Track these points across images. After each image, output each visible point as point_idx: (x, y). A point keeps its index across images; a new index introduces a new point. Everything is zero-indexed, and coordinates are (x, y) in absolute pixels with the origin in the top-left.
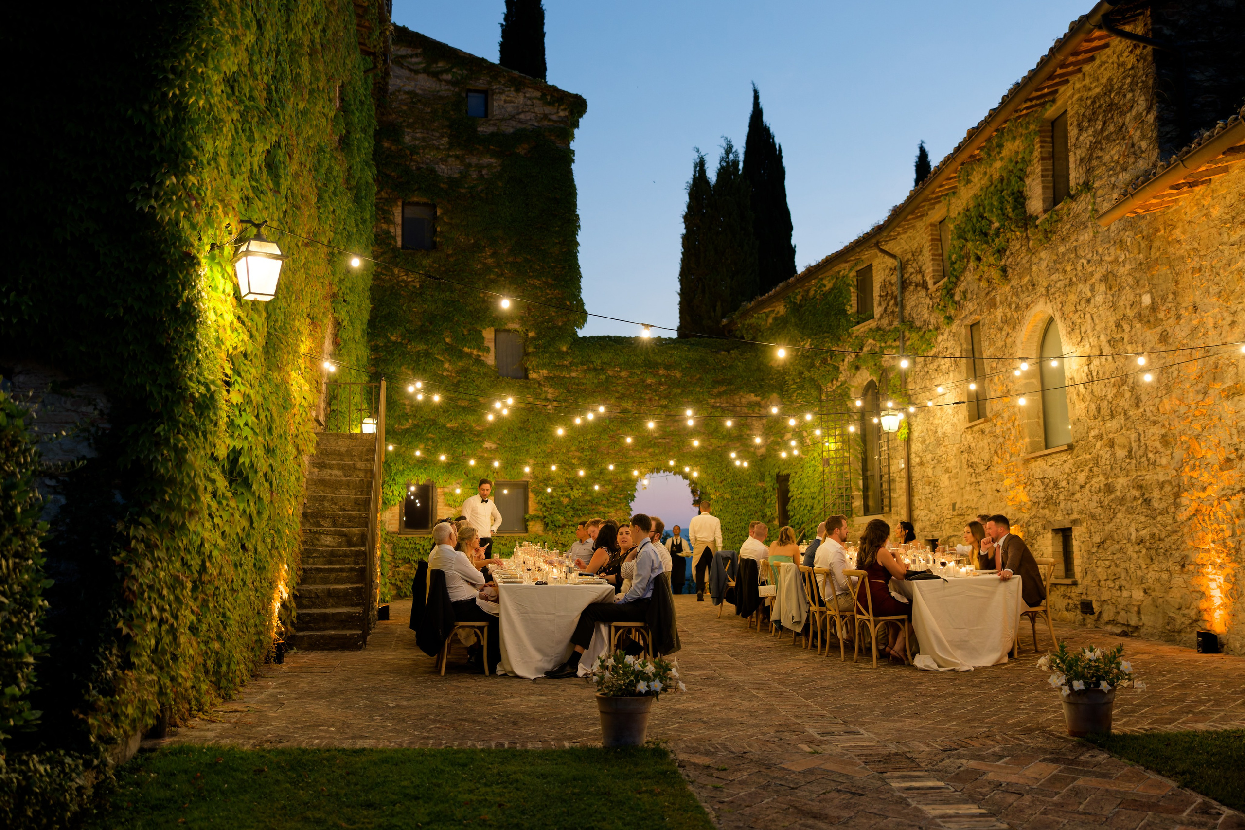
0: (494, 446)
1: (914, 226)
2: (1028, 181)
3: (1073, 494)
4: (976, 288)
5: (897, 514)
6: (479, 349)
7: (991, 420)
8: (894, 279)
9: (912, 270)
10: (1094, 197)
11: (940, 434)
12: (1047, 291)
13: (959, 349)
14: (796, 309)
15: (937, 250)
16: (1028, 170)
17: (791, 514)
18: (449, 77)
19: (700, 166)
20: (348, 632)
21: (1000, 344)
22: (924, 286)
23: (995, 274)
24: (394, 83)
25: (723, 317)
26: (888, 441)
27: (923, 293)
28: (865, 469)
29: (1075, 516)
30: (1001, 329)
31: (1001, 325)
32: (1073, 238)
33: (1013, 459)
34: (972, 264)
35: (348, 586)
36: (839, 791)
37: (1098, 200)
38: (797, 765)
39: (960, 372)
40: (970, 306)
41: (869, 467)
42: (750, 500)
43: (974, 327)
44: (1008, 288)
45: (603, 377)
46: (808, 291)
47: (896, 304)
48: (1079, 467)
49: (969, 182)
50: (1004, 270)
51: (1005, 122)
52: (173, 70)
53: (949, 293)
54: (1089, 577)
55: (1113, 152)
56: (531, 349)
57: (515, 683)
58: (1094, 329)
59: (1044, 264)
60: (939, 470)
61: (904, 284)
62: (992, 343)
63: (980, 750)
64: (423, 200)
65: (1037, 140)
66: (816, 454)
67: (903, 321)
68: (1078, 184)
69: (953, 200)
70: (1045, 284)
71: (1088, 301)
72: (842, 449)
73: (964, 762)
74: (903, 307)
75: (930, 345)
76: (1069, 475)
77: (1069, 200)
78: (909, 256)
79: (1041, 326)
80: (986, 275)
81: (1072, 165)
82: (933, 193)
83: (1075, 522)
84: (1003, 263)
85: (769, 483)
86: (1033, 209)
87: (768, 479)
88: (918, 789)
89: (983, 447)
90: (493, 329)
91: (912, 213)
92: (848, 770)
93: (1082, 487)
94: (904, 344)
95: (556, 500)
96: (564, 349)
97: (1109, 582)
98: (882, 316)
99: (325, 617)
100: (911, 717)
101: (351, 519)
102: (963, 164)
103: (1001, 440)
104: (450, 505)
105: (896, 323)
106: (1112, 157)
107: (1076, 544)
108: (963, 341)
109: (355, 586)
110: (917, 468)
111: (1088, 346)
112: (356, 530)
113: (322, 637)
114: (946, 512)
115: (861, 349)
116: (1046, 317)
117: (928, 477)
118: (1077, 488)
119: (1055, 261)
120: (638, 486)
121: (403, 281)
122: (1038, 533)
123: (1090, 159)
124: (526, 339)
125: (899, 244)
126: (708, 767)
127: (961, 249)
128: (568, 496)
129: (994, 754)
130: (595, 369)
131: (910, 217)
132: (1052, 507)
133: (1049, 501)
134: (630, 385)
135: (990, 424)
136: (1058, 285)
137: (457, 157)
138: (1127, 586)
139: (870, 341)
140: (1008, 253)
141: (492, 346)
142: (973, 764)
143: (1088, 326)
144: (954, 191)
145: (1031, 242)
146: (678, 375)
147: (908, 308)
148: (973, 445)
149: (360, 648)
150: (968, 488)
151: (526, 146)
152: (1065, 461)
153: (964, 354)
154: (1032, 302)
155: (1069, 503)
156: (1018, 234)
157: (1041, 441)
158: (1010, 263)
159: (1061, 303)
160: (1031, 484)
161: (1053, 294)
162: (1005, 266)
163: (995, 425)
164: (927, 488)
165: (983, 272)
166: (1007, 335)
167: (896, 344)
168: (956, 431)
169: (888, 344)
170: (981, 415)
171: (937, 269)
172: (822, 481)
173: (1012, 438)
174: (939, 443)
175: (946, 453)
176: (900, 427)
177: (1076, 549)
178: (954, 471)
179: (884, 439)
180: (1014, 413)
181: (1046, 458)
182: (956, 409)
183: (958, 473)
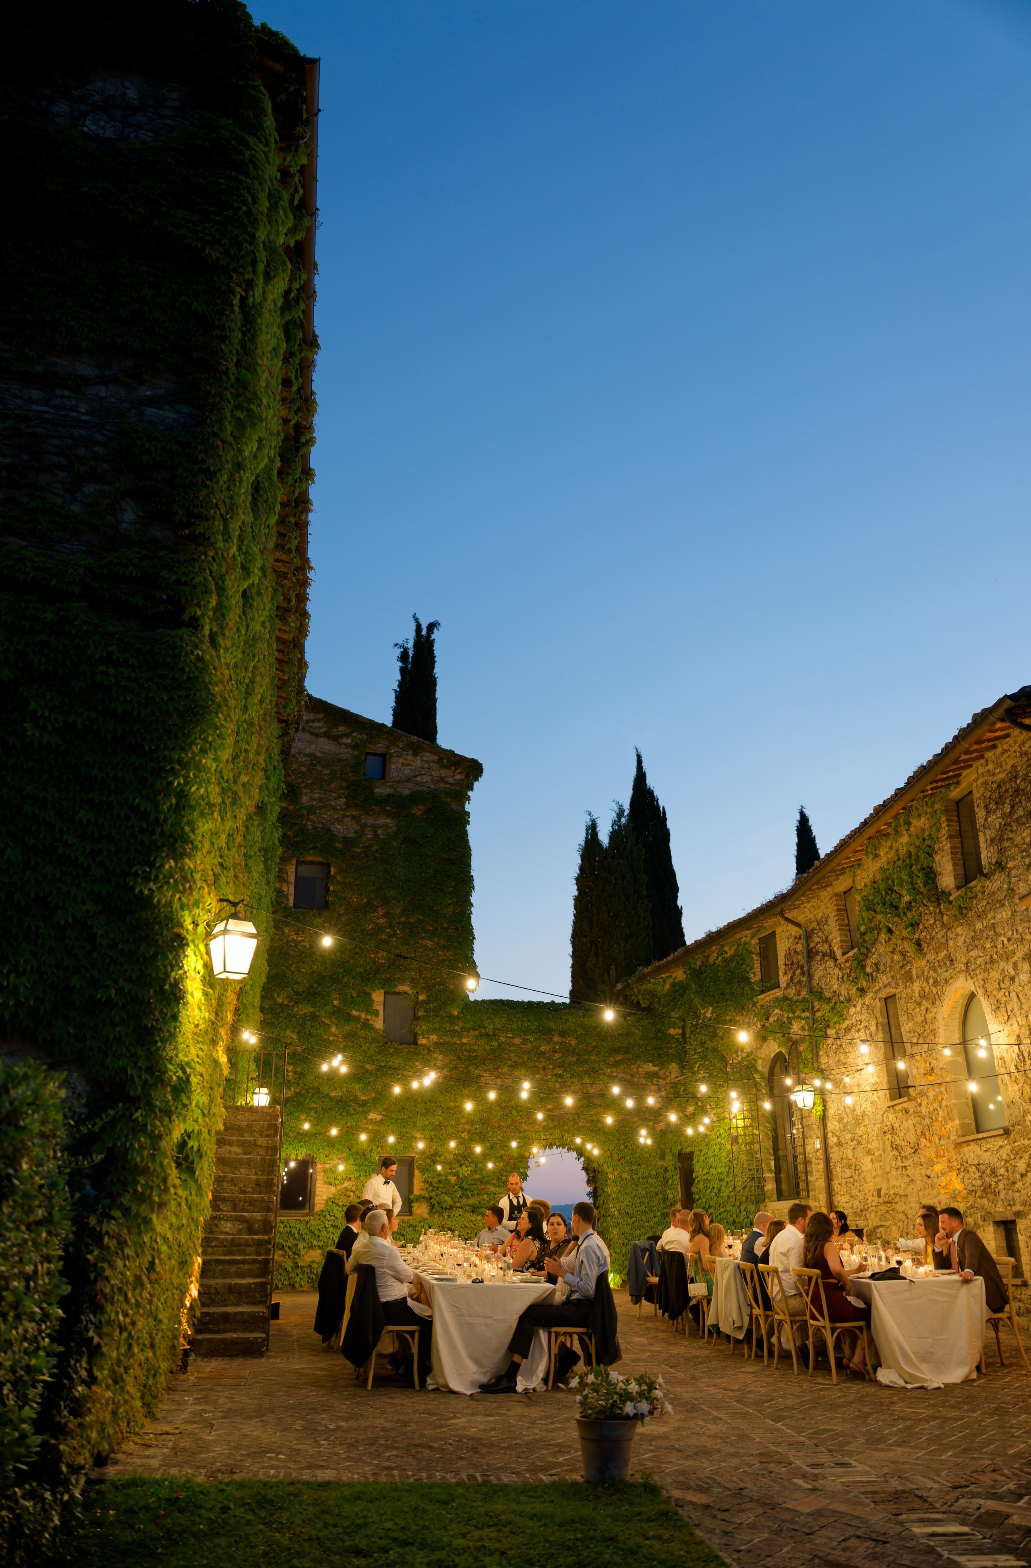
0: (379, 1117)
1: (818, 897)
2: (937, 858)
3: (1015, 1183)
4: (889, 961)
5: (816, 1199)
6: (367, 1012)
7: (915, 1099)
8: (799, 947)
9: (819, 940)
10: (1009, 876)
11: (859, 1112)
12: (967, 967)
13: (873, 1023)
14: (697, 975)
15: (843, 920)
16: (936, 847)
17: (697, 1197)
18: (349, 741)
19: (592, 828)
20: (251, 1336)
21: (920, 1019)
22: (832, 956)
23: (907, 947)
24: (297, 746)
25: (618, 981)
26: (802, 1119)
27: (831, 963)
28: (776, 1148)
29: (1018, 1208)
30: (919, 1004)
31: (919, 999)
32: (990, 916)
33: (942, 1142)
34: (883, 936)
35: (251, 1281)
36: (859, 1537)
37: (1013, 880)
38: (805, 1506)
40: (884, 979)
41: (781, 1145)
42: (650, 1180)
43: (889, 1000)
44: (923, 963)
45: (495, 1044)
46: (708, 957)
47: (803, 974)
48: (1018, 1153)
49: (876, 856)
50: (919, 944)
51: (913, 800)
52: (180, 762)
53: (861, 964)
55: (1024, 834)
56: (421, 1013)
57: (453, 1400)
58: (1021, 1008)
59: (961, 940)
60: (861, 1152)
61: (811, 954)
62: (910, 1017)
63: (993, 1487)
64: (318, 859)
65: (944, 818)
66: (722, 1131)
67: (811, 991)
68: (990, 863)
69: (858, 872)
70: (964, 960)
71: (1012, 979)
72: (751, 1126)
73: (982, 1502)
74: (810, 977)
75: (842, 1017)
76: (1007, 1161)
77: (983, 878)
78: (815, 925)
79: (962, 1002)
80: (900, 948)
81: (982, 845)
82: (839, 865)
83: (1018, 1214)
84: (917, 936)
85: (670, 1162)
86: (944, 885)
87: (670, 1157)
88: (943, 1535)
89: (908, 1129)
90: (382, 991)
91: (817, 883)
92: (858, 1511)
93: (1022, 1175)
94: (814, 1015)
95: (443, 1178)
96: (456, 1013)
98: (788, 986)
99: (225, 1317)
100: (900, 1446)
101: (252, 1202)
102: (869, 838)
103: (928, 1121)
104: (330, 1183)
105: (804, 994)
106: (1023, 839)
107: (1020, 1238)
108: (878, 1015)
109: (258, 1280)
110: (835, 1149)
111: (1016, 1025)
112: (258, 1216)
113: (223, 1341)
114: (871, 1198)
115: (767, 1019)
116: (967, 992)
117: (848, 1159)
118: (1019, 1176)
119: (972, 937)
120: (531, 1163)
121: (293, 940)
123: (1001, 840)
124: (417, 1004)
125: (803, 913)
126: (707, 1507)
127: (871, 921)
128: (456, 1175)
129: (1011, 1492)
130: (487, 1035)
131: (815, 887)
132: (992, 1197)
133: (988, 1190)
134: (523, 1053)
135: (914, 1104)
136: (978, 962)
137: (353, 817)
139: (778, 1011)
140: (921, 927)
141: (381, 1009)
142: (991, 1505)
143: (1014, 1004)
144: (859, 864)
145: (945, 918)
146: (573, 1043)
147: (816, 978)
148: (896, 1125)
149: (262, 1355)
150: (894, 1173)
151: (422, 807)
152: (1001, 1147)
153: (880, 1028)
154: (951, 978)
155: (1010, 1192)
156: (931, 908)
157: (971, 1121)
158: (925, 937)
159: (983, 980)
160: (966, 1170)
161: (974, 970)
162: (919, 939)
163: (920, 1105)
164: (848, 1171)
165: (896, 945)
166: (926, 1010)
167: (804, 1015)
168: (877, 1109)
169: (796, 1014)
170: (904, 1093)
171: (845, 939)
172: (730, 1161)
173: (940, 1119)
174: (858, 1121)
175: (866, 1133)
176: (815, 1103)
177: (1022, 1245)
178: (878, 1153)
179: (798, 1116)
180: (941, 1093)
181: (979, 1142)
182: (875, 1085)
183: (882, 1155)
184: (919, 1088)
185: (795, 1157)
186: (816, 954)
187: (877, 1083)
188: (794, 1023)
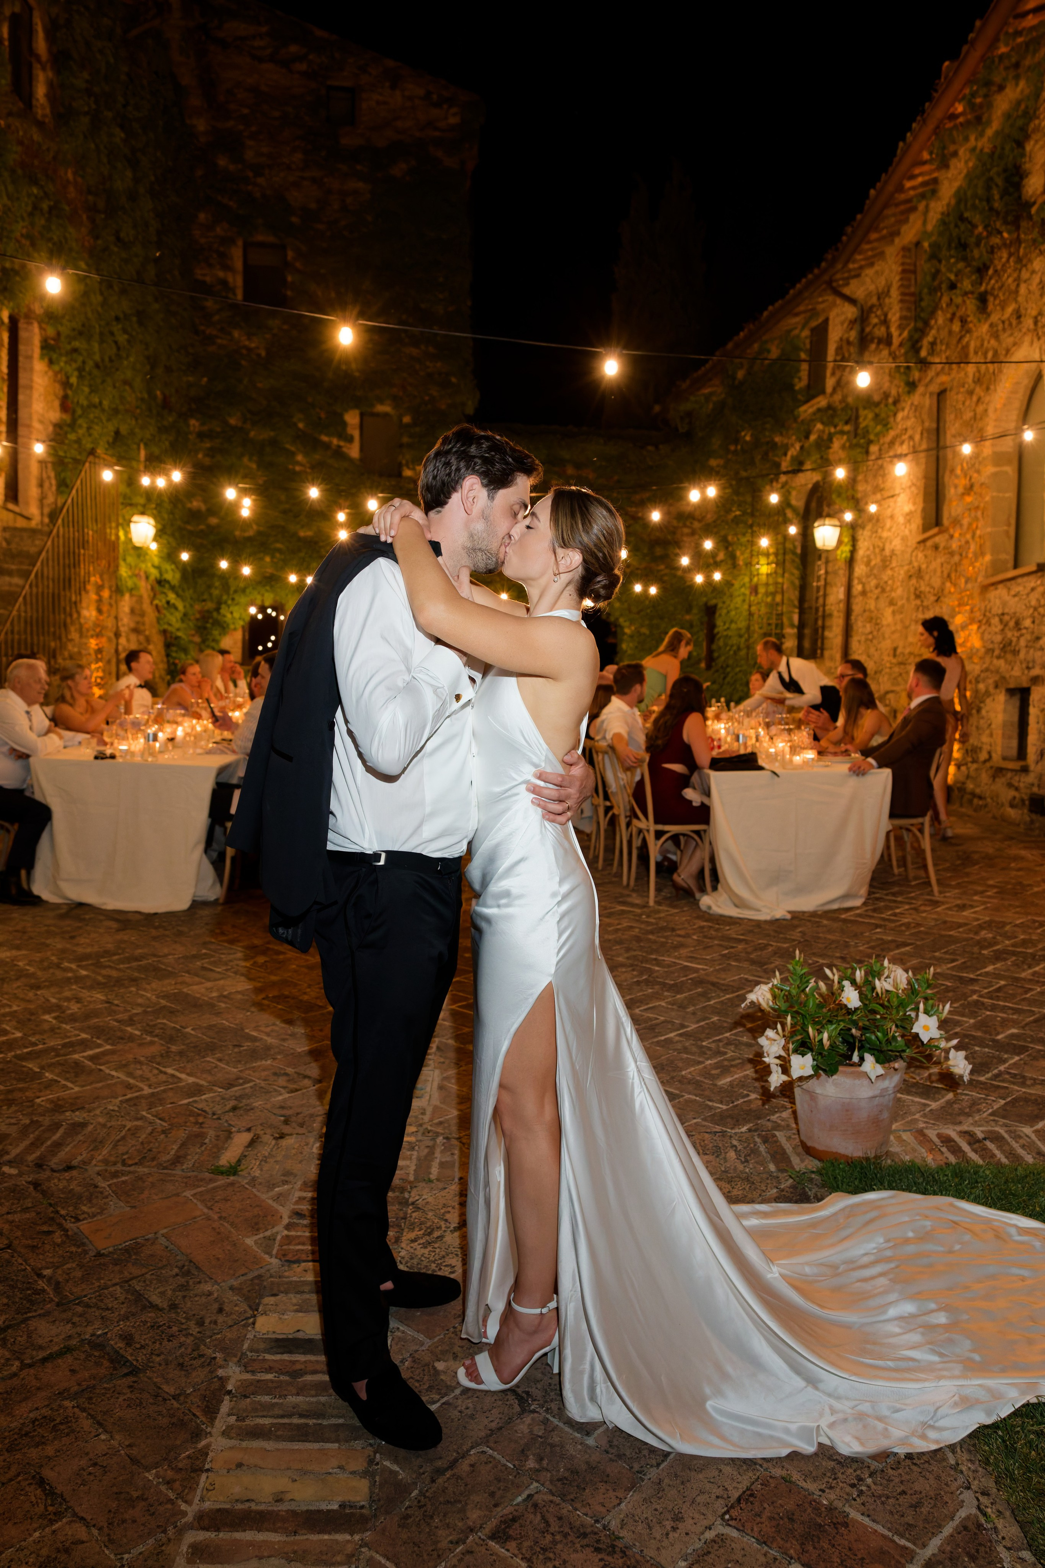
1: (882, 253)
4: (947, 334)
7: (948, 529)
9: (876, 320)
11: (887, 552)
12: (1037, 323)
13: (919, 430)
15: (908, 285)
21: (968, 415)
23: (971, 305)
28: (802, 599)
29: (1037, 671)
30: (971, 393)
31: (972, 386)
33: (969, 586)
34: (945, 297)
40: (938, 363)
44: (985, 328)
53: (914, 345)
56: (405, 439)
59: (1036, 279)
60: (882, 603)
62: (959, 414)
64: (271, 239)
70: (1034, 313)
72: (776, 572)
75: (886, 425)
76: (1035, 609)
80: (960, 311)
83: (1036, 679)
84: (983, 288)
87: (695, 611)
89: (936, 569)
98: (834, 391)
103: (957, 558)
107: (1034, 711)
108: (925, 417)
114: (886, 658)
116: (1032, 369)
117: (870, 611)
122: (988, 694)
124: (400, 428)
127: (934, 277)
132: (1010, 656)
133: (1007, 649)
135: (946, 536)
139: (819, 426)
140: (991, 272)
144: (933, 185)
145: (1022, 247)
148: (924, 566)
151: (404, 165)
152: (1033, 589)
153: (925, 435)
154: (1015, 344)
155: (1032, 651)
156: (1005, 235)
157: (1009, 557)
158: (993, 288)
160: (988, 623)
162: (986, 292)
163: (952, 537)
164: (868, 625)
165: (957, 307)
166: (979, 400)
167: (847, 428)
168: (907, 546)
169: (838, 428)
170: (938, 522)
171: (905, 313)
172: (751, 614)
173: (970, 555)
174: (885, 563)
175: (892, 578)
176: (840, 542)
177: (1032, 720)
178: (900, 603)
179: (823, 560)
180: (976, 519)
181: (1008, 584)
182: (909, 515)
183: (903, 606)
184: (954, 514)
185: (817, 609)
186: (872, 341)
187: (910, 514)
188: (834, 440)
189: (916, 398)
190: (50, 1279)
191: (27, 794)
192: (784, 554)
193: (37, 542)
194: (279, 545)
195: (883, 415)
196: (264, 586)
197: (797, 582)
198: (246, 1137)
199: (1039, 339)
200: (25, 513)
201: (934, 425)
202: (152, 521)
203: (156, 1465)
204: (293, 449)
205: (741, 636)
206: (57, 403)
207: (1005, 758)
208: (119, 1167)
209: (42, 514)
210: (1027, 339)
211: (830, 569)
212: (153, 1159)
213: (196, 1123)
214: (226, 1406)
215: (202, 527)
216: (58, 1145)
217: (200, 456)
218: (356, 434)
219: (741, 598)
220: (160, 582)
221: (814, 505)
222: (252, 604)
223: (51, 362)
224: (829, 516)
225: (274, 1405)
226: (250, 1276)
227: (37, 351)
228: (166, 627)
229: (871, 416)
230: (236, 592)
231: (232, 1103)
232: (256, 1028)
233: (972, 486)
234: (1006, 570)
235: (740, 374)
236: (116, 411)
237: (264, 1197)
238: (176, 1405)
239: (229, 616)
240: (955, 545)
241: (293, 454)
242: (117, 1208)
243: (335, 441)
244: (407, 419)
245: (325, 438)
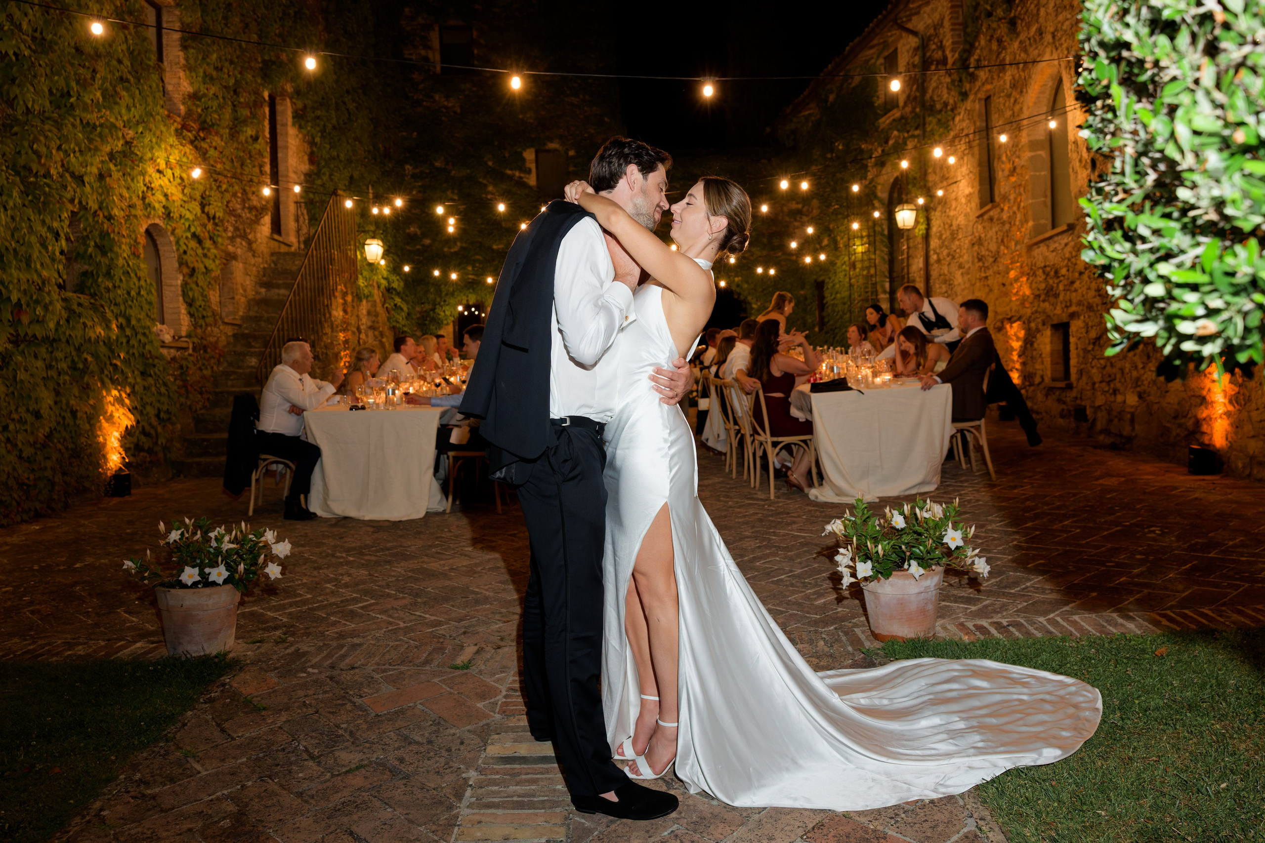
3: (1072, 283)
4: (987, 52)
7: (999, 204)
11: (954, 227)
12: (1054, 37)
13: (972, 128)
21: (1008, 113)
23: (1003, 29)
28: (891, 271)
29: (1073, 309)
30: (1009, 96)
31: (1010, 90)
33: (1018, 247)
34: (984, 24)
39: (973, 155)
40: (983, 75)
43: (988, 99)
44: (1016, 44)
53: (963, 64)
54: (1084, 379)
60: (954, 267)
62: (1001, 113)
64: (460, 23)
70: (1052, 29)
72: (869, 251)
76: (1069, 260)
79: (1051, 84)
80: (996, 33)
83: (1073, 315)
84: (1012, 15)
87: (807, 287)
89: (992, 237)
93: (1081, 273)
97: (1104, 385)
98: (905, 104)
103: (1007, 227)
107: (1072, 340)
108: (976, 118)
116: (1055, 73)
117: (945, 275)
118: (1077, 274)
121: (444, 106)
122: (1038, 330)
132: (1052, 299)
133: (1050, 293)
135: (998, 210)
136: (1064, 27)
138: (1122, 390)
139: (895, 133)
140: (1017, 2)
148: (983, 236)
150: (978, 284)
152: (1066, 245)
153: (977, 132)
154: (1038, 56)
155: (1068, 293)
157: (1049, 222)
158: (1020, 14)
159: (1068, 49)
160: (1034, 275)
161: (1060, 39)
162: (1015, 17)
163: (1002, 210)
164: (944, 286)
165: (994, 30)
166: (1015, 101)
167: (917, 132)
168: (969, 221)
169: (910, 133)
170: (992, 200)
171: (956, 39)
172: (851, 285)
173: (1017, 223)
174: (953, 236)
175: (960, 247)
176: (917, 221)
177: (1072, 347)
178: (967, 266)
179: (905, 237)
180: (1020, 194)
181: (1047, 242)
182: (969, 197)
183: (969, 268)
184: (1003, 192)
185: (903, 277)
186: (932, 63)
187: (970, 194)
188: (908, 143)
189: (968, 104)
190: (346, 730)
191: (303, 438)
192: (875, 236)
193: (297, 262)
194: (478, 257)
195: (943, 120)
196: (469, 289)
197: (886, 257)
198: (473, 649)
199: (1057, 49)
200: (286, 241)
201: (984, 124)
202: (380, 243)
203: (425, 824)
204: (485, 182)
205: (844, 304)
206: (306, 158)
207: (1054, 380)
208: (387, 666)
209: (299, 242)
210: (1048, 50)
211: (911, 245)
212: (410, 662)
213: (438, 642)
214: (468, 792)
215: (418, 247)
216: (344, 657)
217: (414, 193)
218: (533, 167)
219: (843, 273)
220: (389, 290)
221: (895, 195)
222: (461, 304)
223: (301, 127)
224: (907, 202)
225: (500, 792)
226: (481, 723)
227: (290, 120)
228: (394, 324)
229: (935, 121)
230: (447, 294)
231: (463, 630)
232: (477, 587)
233: (1015, 168)
234: (1047, 231)
235: (832, 98)
236: (350, 161)
237: (488, 680)
238: (435, 792)
239: (442, 314)
240: (1005, 216)
241: (485, 186)
242: (387, 689)
243: (517, 174)
244: (572, 153)
245: (509, 172)
